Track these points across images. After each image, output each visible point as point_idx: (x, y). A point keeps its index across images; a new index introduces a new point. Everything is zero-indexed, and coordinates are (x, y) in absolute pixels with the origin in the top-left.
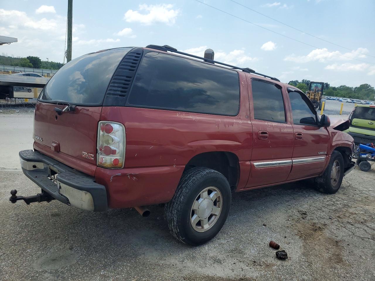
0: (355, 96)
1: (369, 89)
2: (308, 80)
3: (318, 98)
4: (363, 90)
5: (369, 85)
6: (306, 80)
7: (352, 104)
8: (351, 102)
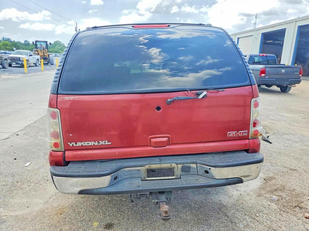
0: (53, 51)
1: (61, 45)
2: (8, 38)
3: (47, 55)
4: (57, 46)
5: (61, 42)
6: (6, 38)
7: (56, 57)
8: (55, 56)
